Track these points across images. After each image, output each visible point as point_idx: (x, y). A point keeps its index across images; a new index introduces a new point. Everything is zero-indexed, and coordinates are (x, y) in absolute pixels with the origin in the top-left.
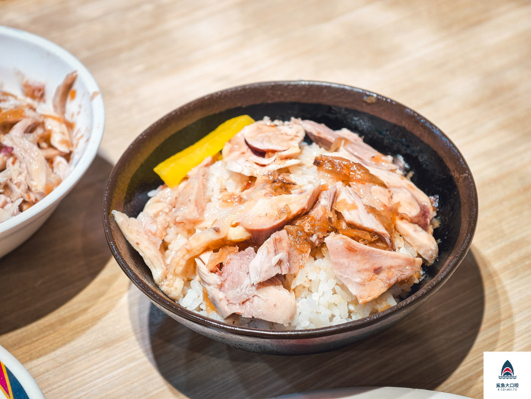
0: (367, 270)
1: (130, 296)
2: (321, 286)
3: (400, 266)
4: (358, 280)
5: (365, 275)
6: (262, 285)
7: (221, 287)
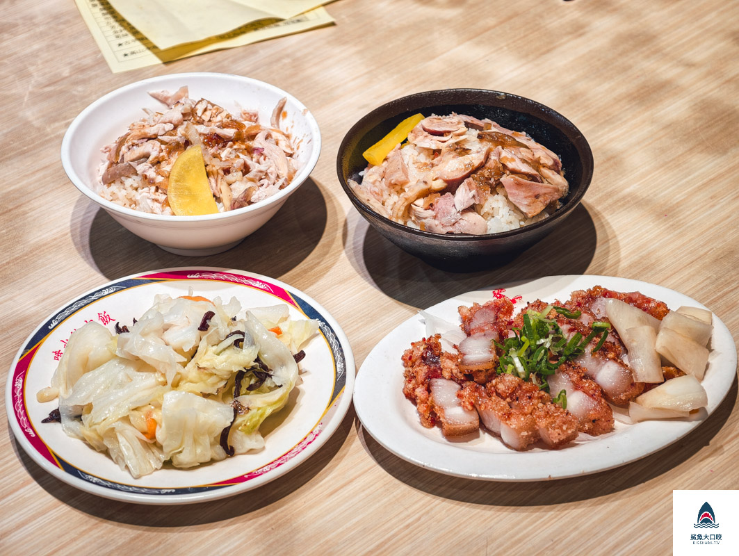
0: (530, 197)
1: (346, 253)
2: (501, 211)
3: (550, 193)
4: (526, 203)
5: (529, 200)
6: (465, 211)
7: (435, 217)
